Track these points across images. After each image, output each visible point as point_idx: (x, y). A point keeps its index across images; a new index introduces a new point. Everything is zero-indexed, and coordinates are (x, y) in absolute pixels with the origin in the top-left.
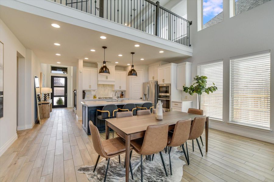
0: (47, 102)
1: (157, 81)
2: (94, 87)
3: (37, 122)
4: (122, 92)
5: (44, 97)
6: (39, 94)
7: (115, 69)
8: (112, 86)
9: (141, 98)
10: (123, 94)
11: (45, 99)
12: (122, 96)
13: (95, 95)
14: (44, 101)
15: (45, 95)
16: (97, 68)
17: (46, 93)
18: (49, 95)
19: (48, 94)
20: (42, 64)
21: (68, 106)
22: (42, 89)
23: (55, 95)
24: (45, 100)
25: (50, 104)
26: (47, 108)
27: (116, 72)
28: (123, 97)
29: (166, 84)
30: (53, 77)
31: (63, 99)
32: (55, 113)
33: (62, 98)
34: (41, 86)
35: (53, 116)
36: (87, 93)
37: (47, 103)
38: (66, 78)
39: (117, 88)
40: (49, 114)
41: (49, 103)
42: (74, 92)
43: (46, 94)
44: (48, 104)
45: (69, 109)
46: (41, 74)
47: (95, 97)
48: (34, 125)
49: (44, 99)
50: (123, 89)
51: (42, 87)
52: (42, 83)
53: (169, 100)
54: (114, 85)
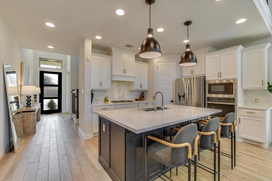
0: (32, 108)
1: (205, 77)
2: (106, 85)
3: (10, 149)
4: (143, 93)
5: (27, 100)
6: (17, 96)
7: (135, 60)
8: (129, 83)
9: (172, 101)
10: (144, 95)
11: (29, 103)
12: (142, 98)
13: (106, 97)
14: (27, 107)
15: (29, 97)
16: (112, 56)
17: (31, 94)
18: (36, 98)
19: (35, 96)
20: (23, 49)
21: (63, 111)
22: (23, 87)
23: (45, 96)
24: (28, 105)
25: (36, 112)
26: (31, 118)
27: (137, 64)
28: (143, 100)
29: (227, 80)
30: (42, 73)
31: (56, 101)
32: (45, 124)
33: (54, 100)
34: (23, 84)
35: (42, 128)
36: (95, 94)
37: (32, 110)
38: (60, 75)
39: (137, 87)
40: (35, 128)
41: (34, 111)
42: (72, 92)
43: (31, 97)
44: (33, 113)
45: (64, 115)
46: (22, 64)
47: (106, 100)
48: (3, 155)
49: (27, 103)
50: (145, 88)
51: (25, 85)
52: (24, 79)
53: (234, 105)
54: (133, 82)
